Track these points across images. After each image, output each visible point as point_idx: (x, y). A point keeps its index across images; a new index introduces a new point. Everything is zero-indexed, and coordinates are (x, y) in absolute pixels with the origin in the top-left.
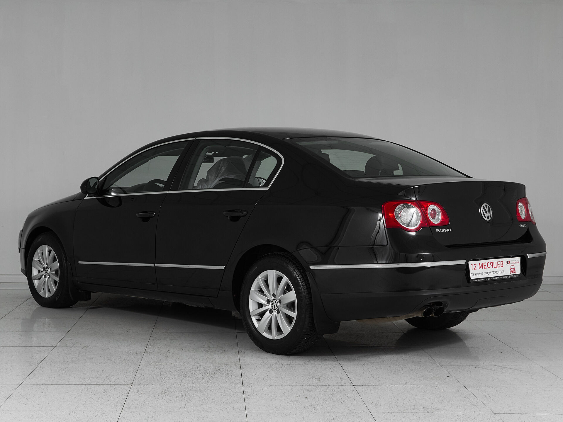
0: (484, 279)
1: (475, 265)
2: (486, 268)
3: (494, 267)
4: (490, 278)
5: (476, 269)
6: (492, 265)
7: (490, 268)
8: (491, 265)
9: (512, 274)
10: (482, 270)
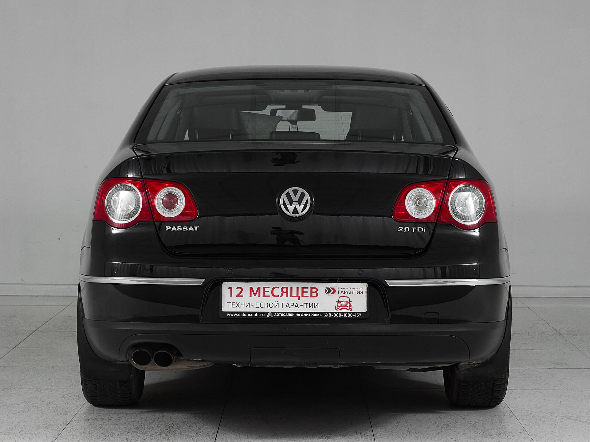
0: (257, 315)
1: (240, 290)
2: (269, 296)
3: (291, 296)
4: (273, 313)
5: (243, 296)
6: (287, 292)
7: (278, 296)
8: (283, 292)
9: (339, 311)
10: (255, 299)
